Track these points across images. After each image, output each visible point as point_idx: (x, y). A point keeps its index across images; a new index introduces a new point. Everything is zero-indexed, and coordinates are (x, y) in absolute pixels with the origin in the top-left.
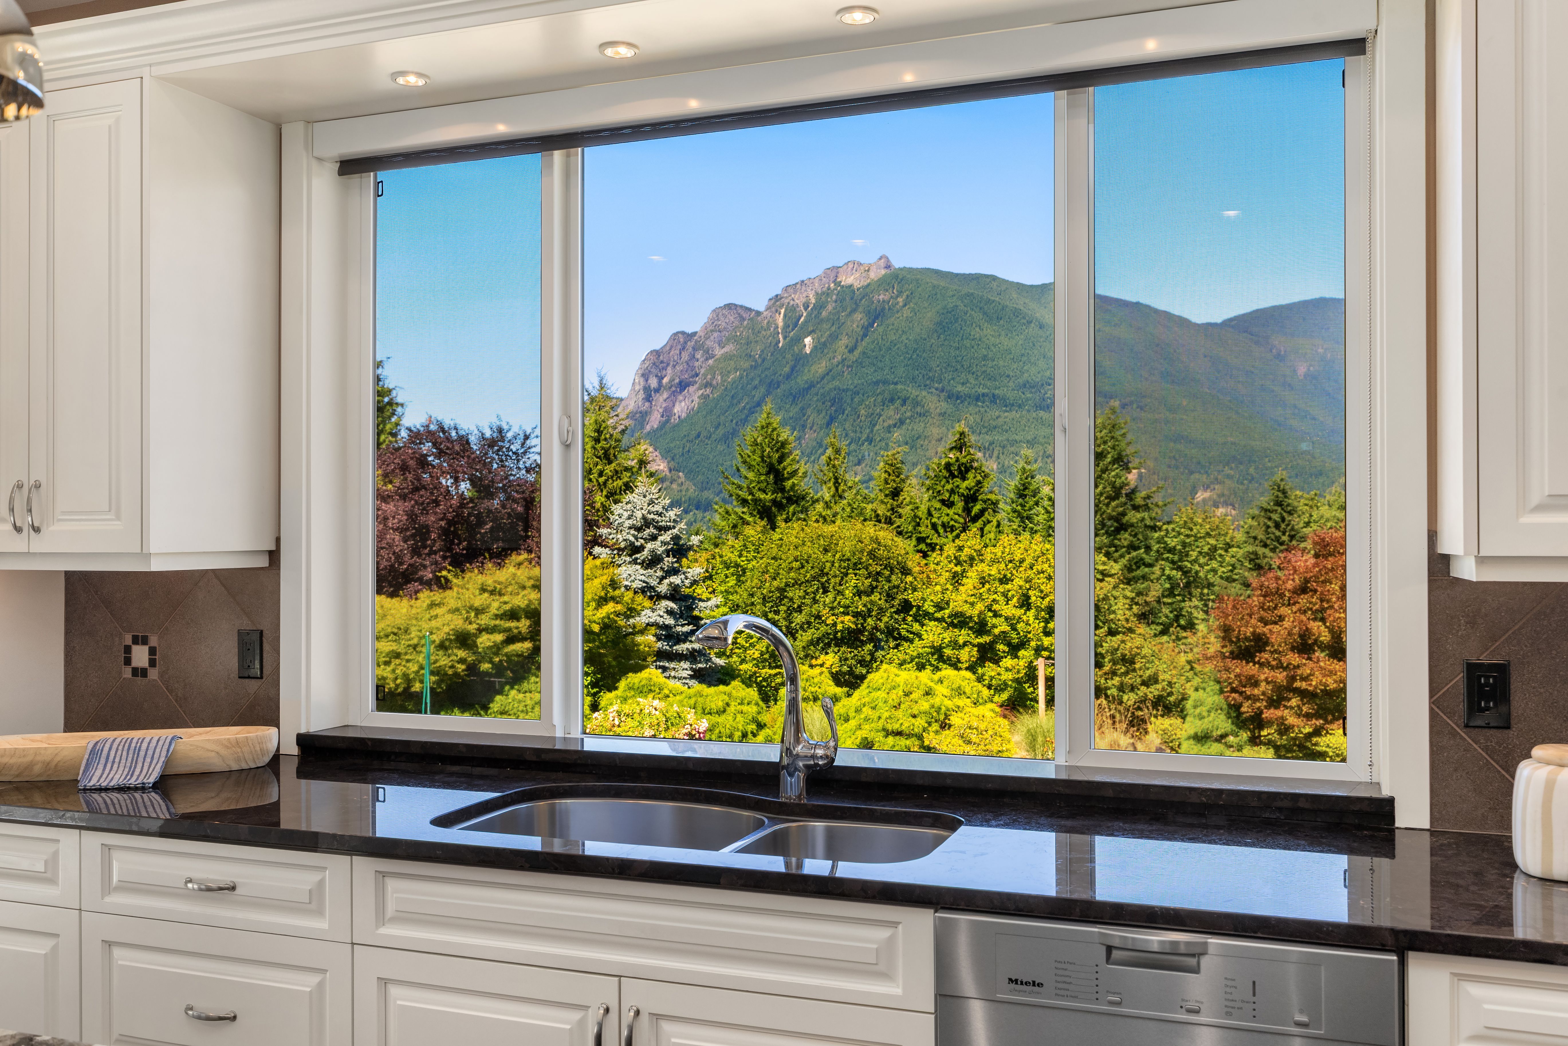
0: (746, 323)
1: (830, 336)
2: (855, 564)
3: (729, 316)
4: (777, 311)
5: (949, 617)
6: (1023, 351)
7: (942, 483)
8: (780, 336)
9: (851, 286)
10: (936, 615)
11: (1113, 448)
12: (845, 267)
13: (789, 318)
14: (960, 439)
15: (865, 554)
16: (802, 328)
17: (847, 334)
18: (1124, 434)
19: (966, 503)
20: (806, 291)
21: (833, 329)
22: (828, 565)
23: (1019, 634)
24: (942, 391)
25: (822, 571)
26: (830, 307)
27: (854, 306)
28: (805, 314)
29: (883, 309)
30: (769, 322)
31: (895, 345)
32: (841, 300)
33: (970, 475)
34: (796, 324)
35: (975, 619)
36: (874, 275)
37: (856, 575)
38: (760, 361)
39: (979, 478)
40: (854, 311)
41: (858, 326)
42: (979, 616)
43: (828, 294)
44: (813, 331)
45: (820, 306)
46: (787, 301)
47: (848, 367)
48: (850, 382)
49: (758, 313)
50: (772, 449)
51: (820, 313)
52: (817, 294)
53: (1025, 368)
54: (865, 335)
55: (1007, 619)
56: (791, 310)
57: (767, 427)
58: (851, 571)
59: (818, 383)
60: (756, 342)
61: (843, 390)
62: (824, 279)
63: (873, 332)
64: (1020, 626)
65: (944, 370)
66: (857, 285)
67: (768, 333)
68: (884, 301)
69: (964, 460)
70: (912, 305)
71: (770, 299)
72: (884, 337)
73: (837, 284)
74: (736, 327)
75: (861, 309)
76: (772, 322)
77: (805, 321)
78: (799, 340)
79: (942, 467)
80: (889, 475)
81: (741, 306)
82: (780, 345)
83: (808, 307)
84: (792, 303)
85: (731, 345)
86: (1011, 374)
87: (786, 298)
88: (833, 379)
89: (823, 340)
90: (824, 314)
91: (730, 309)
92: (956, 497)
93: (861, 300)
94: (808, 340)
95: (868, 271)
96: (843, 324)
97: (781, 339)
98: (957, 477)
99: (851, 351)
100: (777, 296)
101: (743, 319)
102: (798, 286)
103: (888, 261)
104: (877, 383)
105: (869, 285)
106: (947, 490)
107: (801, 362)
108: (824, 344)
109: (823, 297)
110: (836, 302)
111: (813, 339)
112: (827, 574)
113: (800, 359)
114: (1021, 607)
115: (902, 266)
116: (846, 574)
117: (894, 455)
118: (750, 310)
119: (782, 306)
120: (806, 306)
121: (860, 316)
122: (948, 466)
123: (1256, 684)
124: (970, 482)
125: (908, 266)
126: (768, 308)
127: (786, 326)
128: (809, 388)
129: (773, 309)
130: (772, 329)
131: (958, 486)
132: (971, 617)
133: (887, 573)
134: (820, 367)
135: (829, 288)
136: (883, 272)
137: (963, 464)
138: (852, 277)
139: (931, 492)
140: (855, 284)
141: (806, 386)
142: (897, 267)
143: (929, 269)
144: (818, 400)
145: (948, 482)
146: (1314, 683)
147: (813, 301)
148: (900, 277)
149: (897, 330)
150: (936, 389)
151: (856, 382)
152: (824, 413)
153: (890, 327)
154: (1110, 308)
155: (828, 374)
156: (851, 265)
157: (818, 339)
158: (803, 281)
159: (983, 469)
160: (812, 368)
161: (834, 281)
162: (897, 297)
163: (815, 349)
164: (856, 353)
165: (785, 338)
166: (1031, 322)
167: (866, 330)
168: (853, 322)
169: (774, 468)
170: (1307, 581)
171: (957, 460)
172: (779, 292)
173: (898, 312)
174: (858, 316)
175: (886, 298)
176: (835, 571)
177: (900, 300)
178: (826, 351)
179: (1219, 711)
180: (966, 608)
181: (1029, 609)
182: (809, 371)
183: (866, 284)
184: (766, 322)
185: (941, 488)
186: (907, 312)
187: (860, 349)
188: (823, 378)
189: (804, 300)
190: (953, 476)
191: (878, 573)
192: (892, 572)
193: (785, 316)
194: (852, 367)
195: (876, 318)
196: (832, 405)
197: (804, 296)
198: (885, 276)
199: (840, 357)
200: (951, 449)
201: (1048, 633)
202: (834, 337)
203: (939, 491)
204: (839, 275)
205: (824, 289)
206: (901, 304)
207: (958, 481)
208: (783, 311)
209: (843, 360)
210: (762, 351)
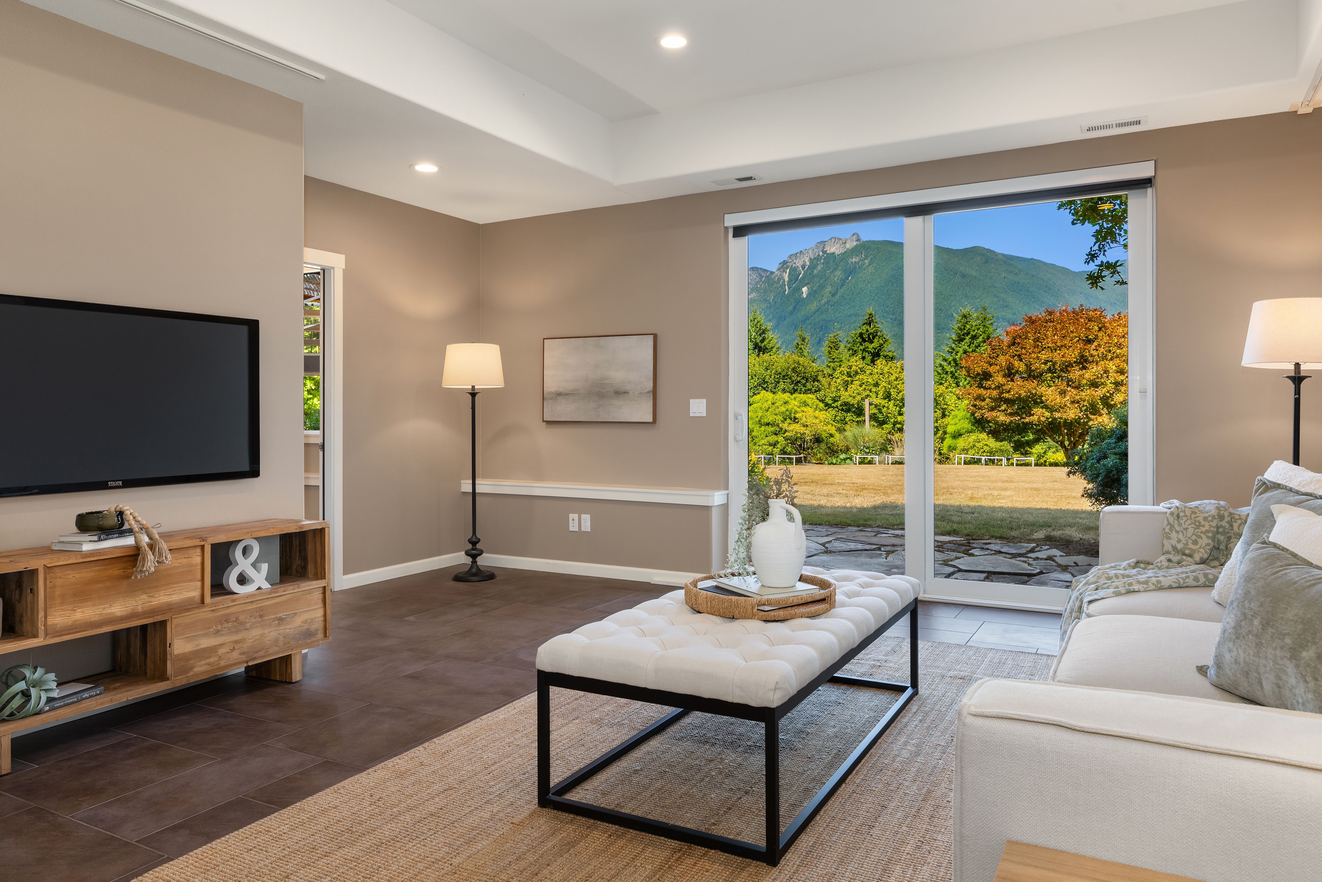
0: (764, 279)
1: (819, 286)
2: (784, 376)
3: (753, 275)
4: (784, 271)
5: (840, 406)
6: (951, 293)
7: (858, 345)
8: (786, 287)
9: (834, 253)
10: (833, 405)
11: (984, 332)
12: (830, 241)
13: (792, 275)
14: (869, 318)
15: (790, 370)
16: (800, 282)
17: (831, 285)
18: (992, 323)
19: (873, 357)
20: (803, 257)
21: (822, 281)
22: (768, 377)
23: (883, 415)
24: (895, 320)
25: (764, 381)
26: (819, 268)
27: (835, 266)
28: (802, 273)
29: (855, 268)
30: (779, 278)
31: (863, 291)
32: (827, 262)
33: (876, 340)
34: (797, 279)
35: (856, 405)
36: (849, 246)
37: (784, 382)
38: (773, 304)
39: (881, 342)
40: (835, 269)
41: (838, 279)
42: (858, 405)
43: (818, 259)
44: (808, 283)
45: (813, 266)
46: (791, 264)
47: (831, 306)
48: (833, 316)
49: (772, 273)
50: (757, 333)
51: (812, 272)
52: (810, 259)
53: (952, 304)
54: (843, 285)
55: (876, 406)
56: (794, 270)
57: (754, 320)
58: (781, 380)
59: (811, 316)
60: (771, 291)
61: (828, 321)
62: (816, 250)
63: (848, 283)
64: (884, 410)
65: (896, 307)
66: (837, 252)
67: (779, 285)
68: (855, 262)
69: (872, 331)
70: (875, 265)
71: (780, 264)
72: (856, 286)
73: (824, 252)
74: (757, 282)
75: (840, 268)
76: (781, 278)
77: (803, 277)
78: (799, 289)
79: (857, 336)
80: (831, 349)
81: (761, 269)
82: (787, 293)
83: (805, 267)
84: (794, 265)
85: (754, 294)
86: (943, 308)
87: (790, 262)
88: (822, 313)
89: (815, 289)
90: (815, 272)
91: (754, 270)
92: (867, 354)
93: (840, 262)
94: (805, 289)
95: (845, 243)
96: (828, 278)
97: (787, 289)
98: (867, 341)
99: (833, 295)
100: (784, 261)
101: (761, 277)
102: (798, 255)
103: (858, 236)
104: (851, 316)
105: (845, 252)
106: (861, 350)
107: (800, 303)
108: (816, 291)
109: (814, 262)
110: (823, 264)
111: (808, 288)
112: (767, 382)
113: (799, 301)
114: (885, 399)
115: (868, 240)
116: (778, 382)
117: (834, 336)
118: (767, 271)
119: (787, 268)
120: (803, 267)
121: (840, 273)
122: (861, 335)
123: (984, 400)
124: (876, 344)
125: (872, 240)
126: (779, 269)
127: (790, 281)
128: (806, 320)
129: (782, 270)
130: (781, 283)
131: (867, 347)
132: (853, 405)
133: (804, 381)
134: (813, 306)
135: (819, 255)
136: (855, 243)
137: (871, 333)
138: (834, 248)
139: (851, 351)
140: (836, 252)
141: (803, 319)
142: (864, 240)
143: (886, 241)
144: (811, 328)
145: (862, 345)
146: (1012, 393)
147: (808, 264)
148: (867, 246)
149: (864, 281)
150: (891, 319)
151: (836, 315)
152: (815, 336)
153: (860, 280)
154: (1012, 262)
155: (818, 310)
156: (833, 240)
157: (812, 288)
158: (801, 251)
159: (884, 336)
160: (808, 307)
161: (823, 251)
162: (865, 259)
163: (809, 295)
164: (837, 297)
165: (789, 288)
166: (956, 274)
167: (843, 282)
168: (835, 276)
169: (758, 345)
170: (1014, 338)
171: (867, 331)
172: (786, 259)
173: (865, 269)
174: (838, 273)
175: (857, 260)
176: (772, 380)
177: (866, 261)
178: (816, 296)
179: (966, 420)
180: (850, 399)
181: (890, 401)
182: (805, 309)
183: (843, 251)
184: (777, 278)
185: (857, 349)
186: (871, 269)
187: (839, 294)
188: (815, 313)
189: (802, 263)
190: (864, 340)
191: (799, 382)
192: (807, 380)
193: (789, 273)
194: (834, 306)
195: (851, 273)
196: (821, 331)
197: (802, 260)
198: (856, 246)
199: (826, 300)
200: (864, 324)
201: (901, 414)
202: (822, 287)
203: (856, 351)
204: (826, 247)
205: (816, 256)
206: (867, 264)
207: (867, 344)
208: (788, 271)
209: (828, 301)
210: (775, 297)
